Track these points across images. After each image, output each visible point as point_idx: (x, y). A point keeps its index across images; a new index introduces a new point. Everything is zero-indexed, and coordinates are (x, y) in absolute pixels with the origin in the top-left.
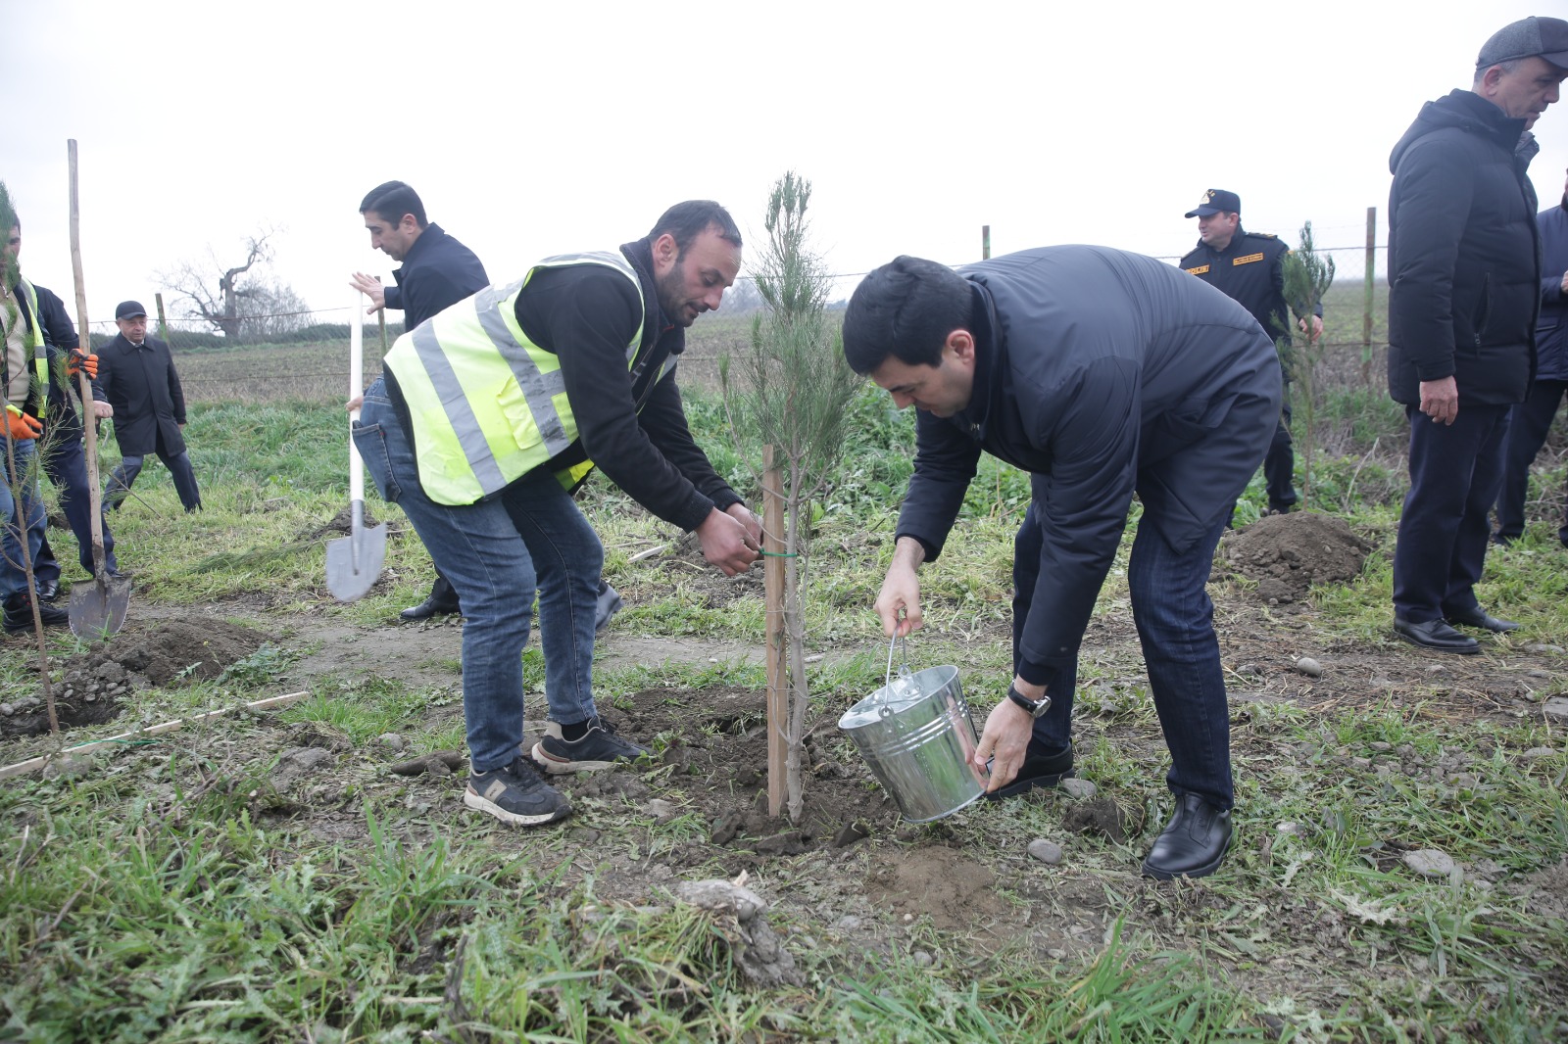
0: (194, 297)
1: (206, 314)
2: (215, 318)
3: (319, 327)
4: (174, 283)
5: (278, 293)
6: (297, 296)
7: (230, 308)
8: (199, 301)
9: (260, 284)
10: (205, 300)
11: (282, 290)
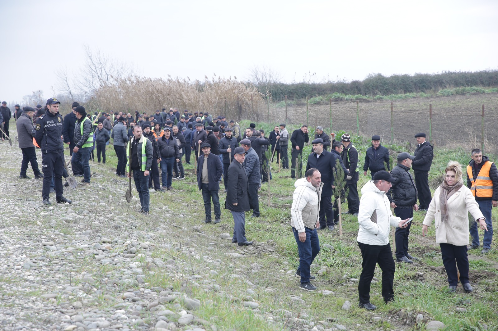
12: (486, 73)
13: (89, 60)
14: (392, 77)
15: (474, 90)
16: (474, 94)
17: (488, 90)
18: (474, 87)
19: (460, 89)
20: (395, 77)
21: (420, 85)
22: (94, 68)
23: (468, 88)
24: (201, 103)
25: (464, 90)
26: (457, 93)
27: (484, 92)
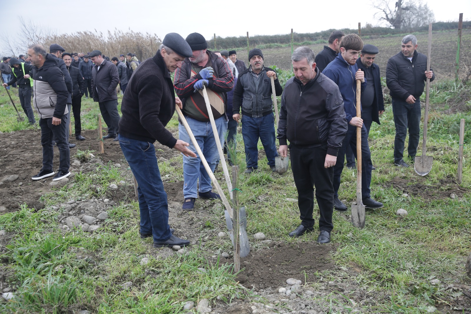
0: (384, 11)
1: (388, 19)
2: (392, 21)
3: (437, 23)
4: (377, 5)
5: (420, 7)
6: (429, 9)
7: (398, 16)
8: (386, 13)
9: (414, 4)
10: (388, 12)
11: (422, 6)
12: (279, 36)
13: (23, 27)
14: (226, 38)
15: (276, 45)
16: (276, 48)
17: (283, 45)
18: (276, 44)
19: (268, 44)
20: (228, 38)
21: (243, 43)
22: (27, 33)
23: (272, 44)
24: (106, 50)
25: (270, 46)
26: (267, 47)
27: (281, 46)
